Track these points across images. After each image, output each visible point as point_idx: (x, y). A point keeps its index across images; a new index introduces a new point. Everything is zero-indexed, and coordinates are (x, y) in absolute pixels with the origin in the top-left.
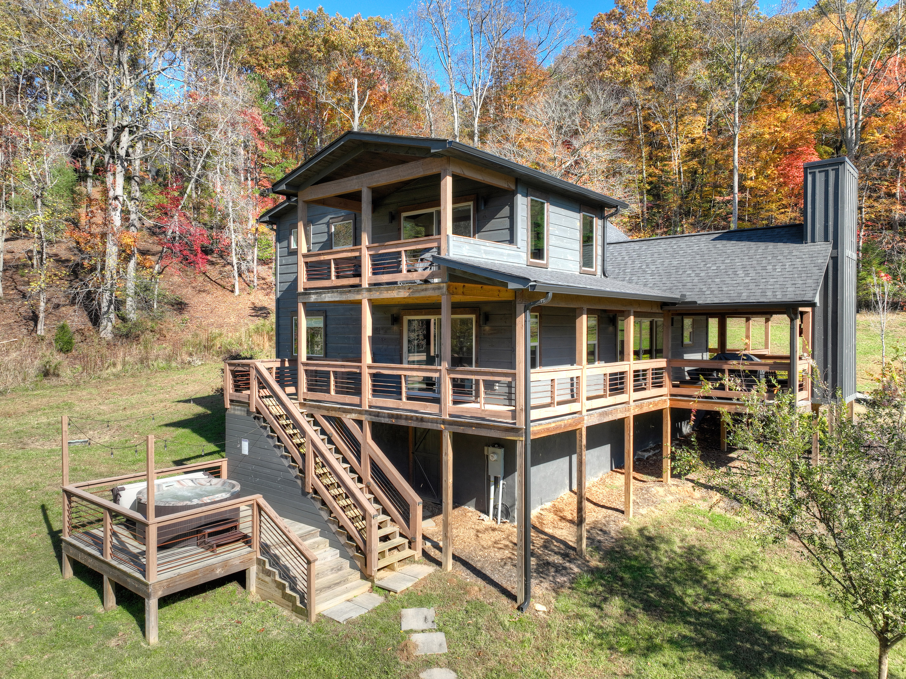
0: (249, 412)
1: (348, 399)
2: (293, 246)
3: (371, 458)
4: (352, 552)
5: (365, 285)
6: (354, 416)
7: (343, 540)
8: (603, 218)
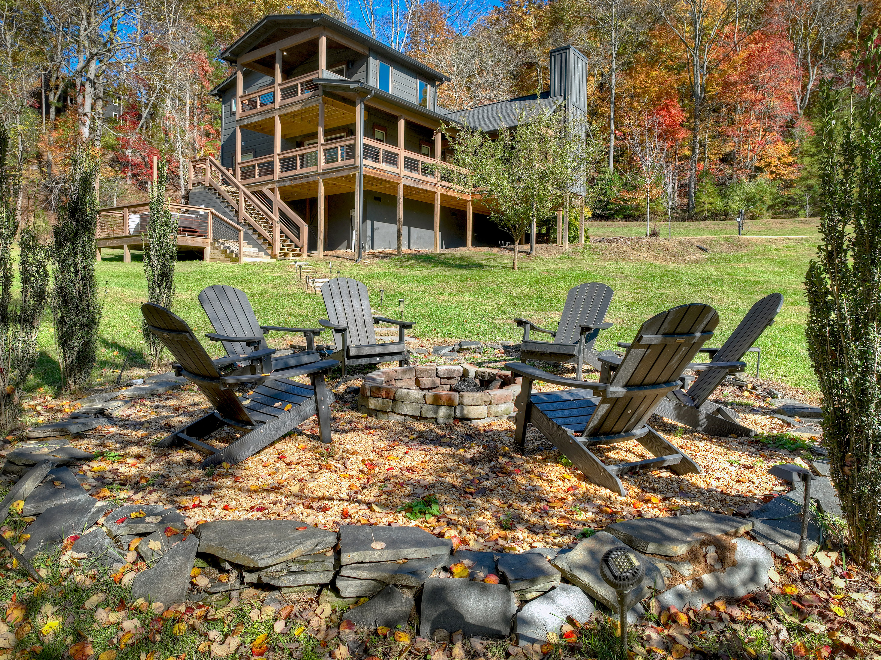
0: (205, 188)
1: (266, 178)
2: (234, 109)
3: (279, 209)
4: (265, 247)
5: (277, 106)
6: (270, 186)
7: (260, 242)
8: (434, 86)
